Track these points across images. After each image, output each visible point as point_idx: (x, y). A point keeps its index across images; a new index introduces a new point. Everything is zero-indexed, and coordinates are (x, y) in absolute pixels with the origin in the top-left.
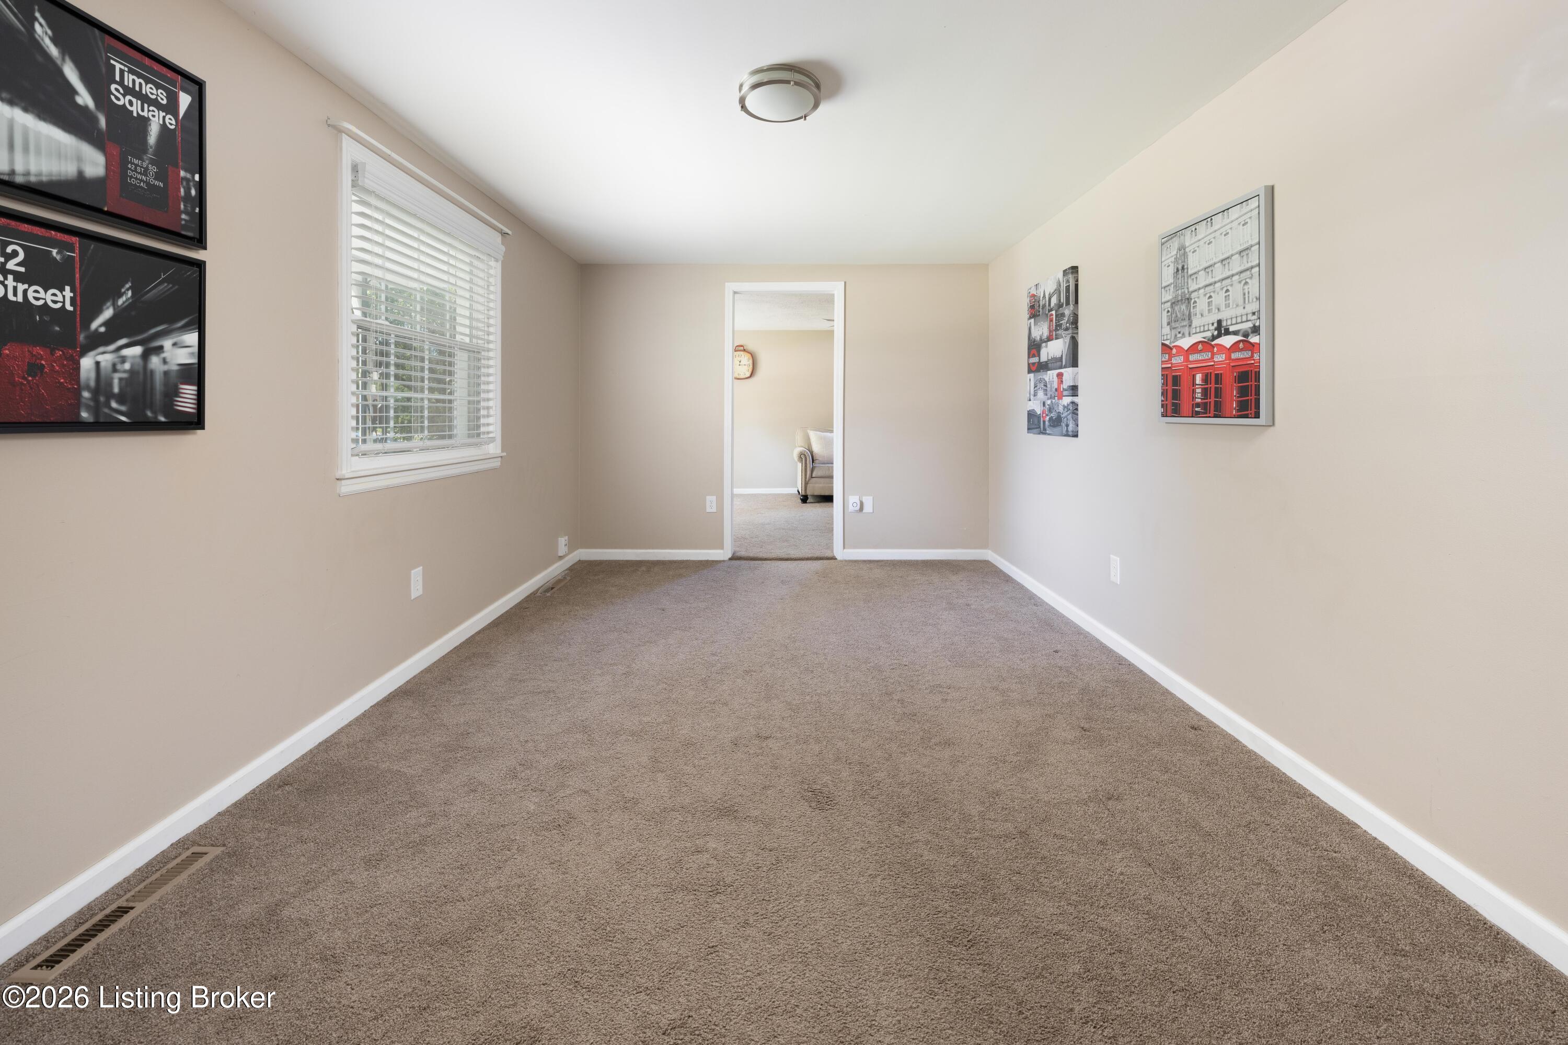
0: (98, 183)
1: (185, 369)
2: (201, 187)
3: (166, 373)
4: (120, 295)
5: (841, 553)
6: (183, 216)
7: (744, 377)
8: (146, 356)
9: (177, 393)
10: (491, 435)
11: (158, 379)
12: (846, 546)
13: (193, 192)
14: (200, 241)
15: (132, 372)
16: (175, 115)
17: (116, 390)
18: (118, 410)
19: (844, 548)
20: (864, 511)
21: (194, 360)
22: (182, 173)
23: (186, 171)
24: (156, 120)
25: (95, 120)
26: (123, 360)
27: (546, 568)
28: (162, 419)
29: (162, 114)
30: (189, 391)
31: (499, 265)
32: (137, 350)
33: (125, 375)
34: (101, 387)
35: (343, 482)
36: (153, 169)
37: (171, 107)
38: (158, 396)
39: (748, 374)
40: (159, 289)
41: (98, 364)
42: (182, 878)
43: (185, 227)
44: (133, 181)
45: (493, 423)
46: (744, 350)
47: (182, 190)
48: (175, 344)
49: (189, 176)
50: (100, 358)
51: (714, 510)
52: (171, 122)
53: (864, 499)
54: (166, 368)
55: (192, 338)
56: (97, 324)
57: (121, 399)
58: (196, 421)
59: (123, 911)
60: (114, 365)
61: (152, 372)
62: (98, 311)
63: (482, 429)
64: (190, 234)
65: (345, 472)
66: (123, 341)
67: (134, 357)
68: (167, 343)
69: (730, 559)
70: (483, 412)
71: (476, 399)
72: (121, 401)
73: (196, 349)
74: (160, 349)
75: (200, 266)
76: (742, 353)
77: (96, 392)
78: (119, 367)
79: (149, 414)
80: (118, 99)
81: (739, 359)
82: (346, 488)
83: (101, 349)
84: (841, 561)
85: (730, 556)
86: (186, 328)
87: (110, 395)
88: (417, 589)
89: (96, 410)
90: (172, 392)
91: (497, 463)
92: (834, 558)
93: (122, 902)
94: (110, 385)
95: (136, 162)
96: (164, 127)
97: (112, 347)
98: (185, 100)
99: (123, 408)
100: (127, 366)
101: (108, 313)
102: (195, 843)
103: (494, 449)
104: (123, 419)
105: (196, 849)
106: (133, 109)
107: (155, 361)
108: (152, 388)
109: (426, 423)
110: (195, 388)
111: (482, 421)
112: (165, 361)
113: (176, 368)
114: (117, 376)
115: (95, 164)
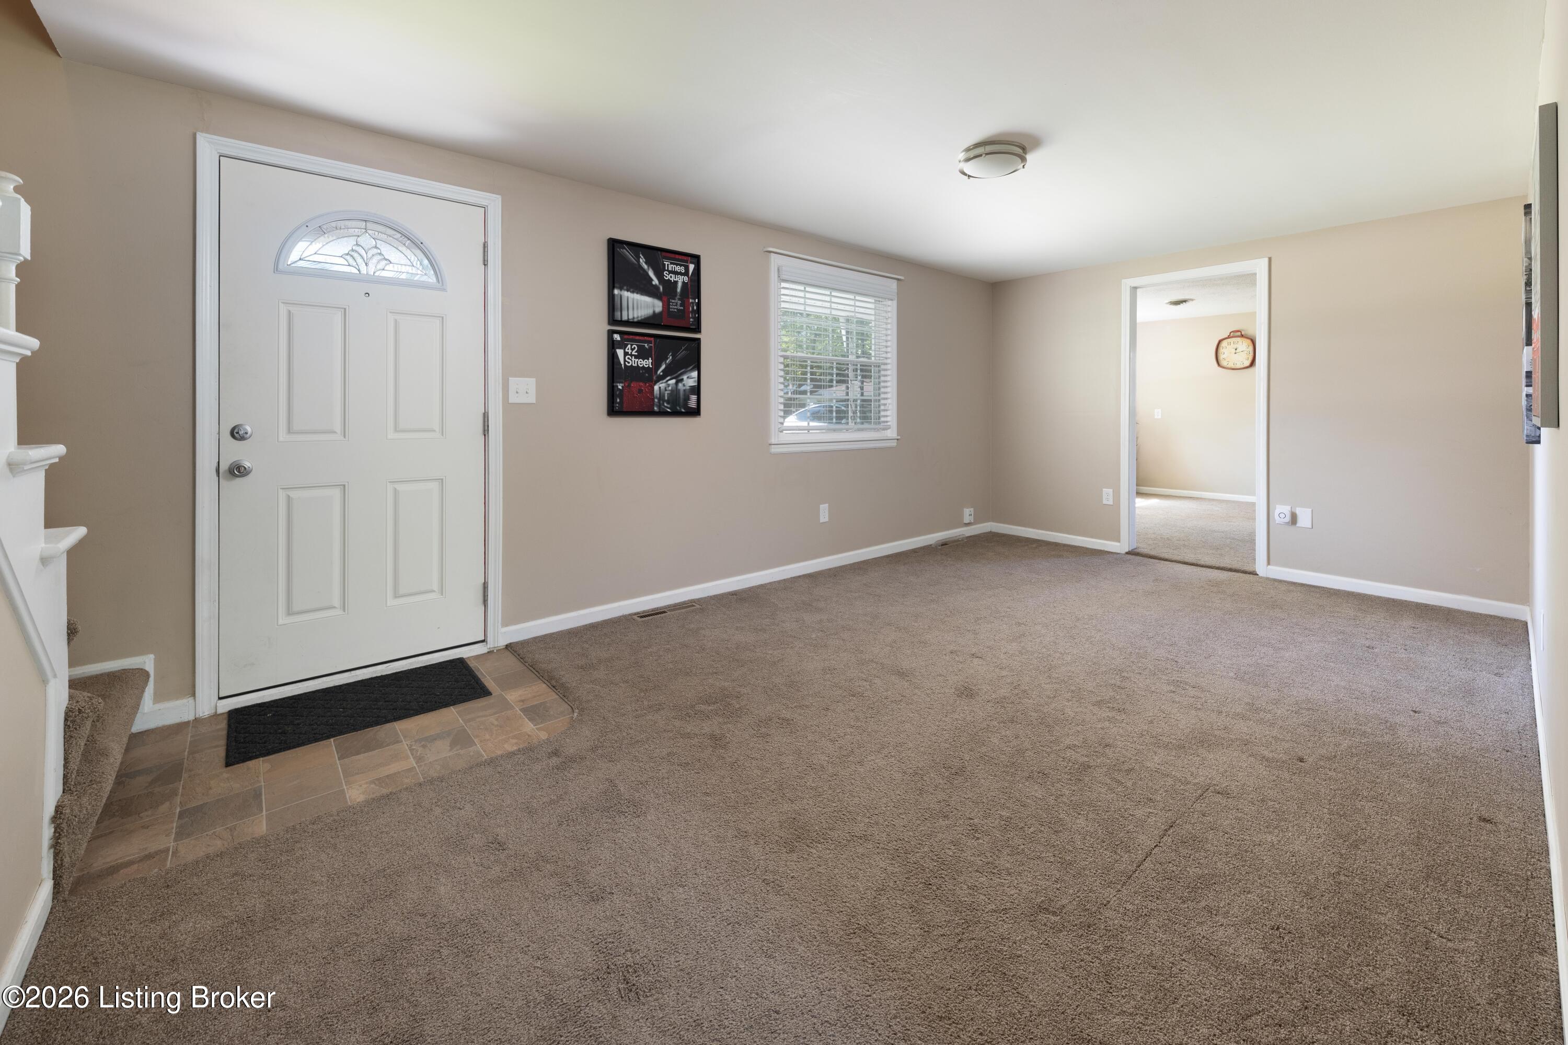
0: (661, 313)
1: (692, 387)
2: (699, 305)
3: (684, 390)
4: (667, 359)
5: (1262, 569)
6: (691, 320)
7: (1242, 366)
8: (677, 383)
9: (688, 399)
10: (889, 424)
11: (682, 393)
12: (1271, 562)
13: (695, 308)
14: (698, 329)
15: (672, 390)
16: (688, 276)
17: (666, 398)
18: (667, 407)
19: (1269, 563)
20: (1298, 525)
21: (696, 384)
22: (691, 301)
23: (692, 299)
24: (680, 280)
25: (659, 288)
26: (669, 385)
27: (948, 529)
28: (683, 410)
29: (683, 277)
30: (694, 398)
31: (895, 303)
32: (673, 381)
33: (669, 392)
34: (661, 397)
35: (773, 446)
36: (679, 302)
37: (686, 273)
38: (681, 401)
39: (1247, 363)
40: (682, 354)
41: (660, 388)
42: (683, 611)
43: (691, 325)
44: (672, 310)
45: (890, 414)
46: (1242, 336)
47: (691, 308)
48: (688, 378)
49: (693, 301)
50: (661, 385)
51: (1111, 502)
52: (686, 279)
53: (1298, 511)
54: (684, 388)
55: (695, 374)
56: (659, 372)
57: (668, 402)
58: (696, 412)
59: (664, 612)
60: (665, 388)
61: (679, 390)
62: (660, 366)
63: (882, 419)
64: (694, 327)
65: (773, 441)
66: (669, 378)
67: (672, 384)
68: (685, 377)
69: (1127, 553)
70: (882, 407)
71: (877, 398)
72: (668, 403)
73: (696, 379)
74: (682, 380)
75: (699, 340)
76: (1239, 339)
77: (659, 399)
78: (667, 389)
79: (678, 408)
80: (666, 277)
81: (1235, 346)
82: (774, 450)
83: (661, 382)
84: (1262, 578)
85: (1127, 550)
86: (692, 370)
87: (664, 401)
88: (824, 517)
89: (659, 407)
90: (687, 399)
91: (894, 444)
92: (1254, 573)
93: (666, 610)
94: (664, 396)
95: (673, 301)
96: (683, 282)
97: (665, 381)
98: (692, 267)
99: (669, 406)
100: (670, 388)
101: (663, 367)
102: (694, 602)
103: (892, 433)
104: (669, 410)
105: (694, 604)
106: (672, 279)
107: (680, 385)
108: (679, 397)
109: (834, 414)
110: (696, 396)
111: (882, 413)
112: (684, 385)
113: (688, 388)
114: (667, 392)
115: (659, 307)
